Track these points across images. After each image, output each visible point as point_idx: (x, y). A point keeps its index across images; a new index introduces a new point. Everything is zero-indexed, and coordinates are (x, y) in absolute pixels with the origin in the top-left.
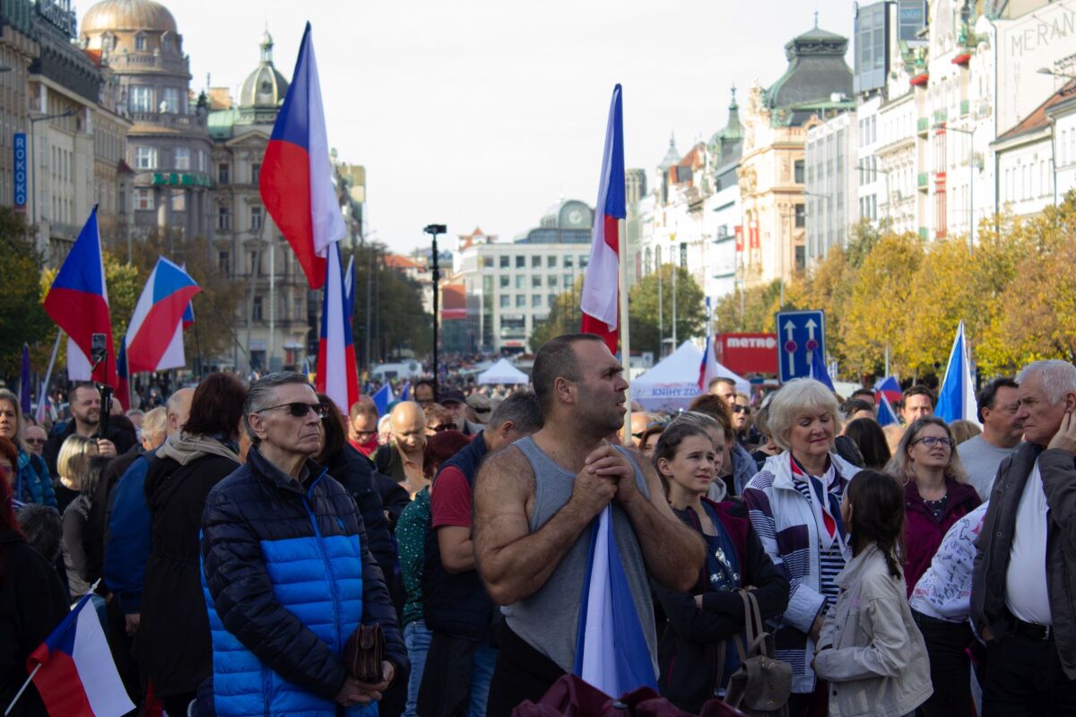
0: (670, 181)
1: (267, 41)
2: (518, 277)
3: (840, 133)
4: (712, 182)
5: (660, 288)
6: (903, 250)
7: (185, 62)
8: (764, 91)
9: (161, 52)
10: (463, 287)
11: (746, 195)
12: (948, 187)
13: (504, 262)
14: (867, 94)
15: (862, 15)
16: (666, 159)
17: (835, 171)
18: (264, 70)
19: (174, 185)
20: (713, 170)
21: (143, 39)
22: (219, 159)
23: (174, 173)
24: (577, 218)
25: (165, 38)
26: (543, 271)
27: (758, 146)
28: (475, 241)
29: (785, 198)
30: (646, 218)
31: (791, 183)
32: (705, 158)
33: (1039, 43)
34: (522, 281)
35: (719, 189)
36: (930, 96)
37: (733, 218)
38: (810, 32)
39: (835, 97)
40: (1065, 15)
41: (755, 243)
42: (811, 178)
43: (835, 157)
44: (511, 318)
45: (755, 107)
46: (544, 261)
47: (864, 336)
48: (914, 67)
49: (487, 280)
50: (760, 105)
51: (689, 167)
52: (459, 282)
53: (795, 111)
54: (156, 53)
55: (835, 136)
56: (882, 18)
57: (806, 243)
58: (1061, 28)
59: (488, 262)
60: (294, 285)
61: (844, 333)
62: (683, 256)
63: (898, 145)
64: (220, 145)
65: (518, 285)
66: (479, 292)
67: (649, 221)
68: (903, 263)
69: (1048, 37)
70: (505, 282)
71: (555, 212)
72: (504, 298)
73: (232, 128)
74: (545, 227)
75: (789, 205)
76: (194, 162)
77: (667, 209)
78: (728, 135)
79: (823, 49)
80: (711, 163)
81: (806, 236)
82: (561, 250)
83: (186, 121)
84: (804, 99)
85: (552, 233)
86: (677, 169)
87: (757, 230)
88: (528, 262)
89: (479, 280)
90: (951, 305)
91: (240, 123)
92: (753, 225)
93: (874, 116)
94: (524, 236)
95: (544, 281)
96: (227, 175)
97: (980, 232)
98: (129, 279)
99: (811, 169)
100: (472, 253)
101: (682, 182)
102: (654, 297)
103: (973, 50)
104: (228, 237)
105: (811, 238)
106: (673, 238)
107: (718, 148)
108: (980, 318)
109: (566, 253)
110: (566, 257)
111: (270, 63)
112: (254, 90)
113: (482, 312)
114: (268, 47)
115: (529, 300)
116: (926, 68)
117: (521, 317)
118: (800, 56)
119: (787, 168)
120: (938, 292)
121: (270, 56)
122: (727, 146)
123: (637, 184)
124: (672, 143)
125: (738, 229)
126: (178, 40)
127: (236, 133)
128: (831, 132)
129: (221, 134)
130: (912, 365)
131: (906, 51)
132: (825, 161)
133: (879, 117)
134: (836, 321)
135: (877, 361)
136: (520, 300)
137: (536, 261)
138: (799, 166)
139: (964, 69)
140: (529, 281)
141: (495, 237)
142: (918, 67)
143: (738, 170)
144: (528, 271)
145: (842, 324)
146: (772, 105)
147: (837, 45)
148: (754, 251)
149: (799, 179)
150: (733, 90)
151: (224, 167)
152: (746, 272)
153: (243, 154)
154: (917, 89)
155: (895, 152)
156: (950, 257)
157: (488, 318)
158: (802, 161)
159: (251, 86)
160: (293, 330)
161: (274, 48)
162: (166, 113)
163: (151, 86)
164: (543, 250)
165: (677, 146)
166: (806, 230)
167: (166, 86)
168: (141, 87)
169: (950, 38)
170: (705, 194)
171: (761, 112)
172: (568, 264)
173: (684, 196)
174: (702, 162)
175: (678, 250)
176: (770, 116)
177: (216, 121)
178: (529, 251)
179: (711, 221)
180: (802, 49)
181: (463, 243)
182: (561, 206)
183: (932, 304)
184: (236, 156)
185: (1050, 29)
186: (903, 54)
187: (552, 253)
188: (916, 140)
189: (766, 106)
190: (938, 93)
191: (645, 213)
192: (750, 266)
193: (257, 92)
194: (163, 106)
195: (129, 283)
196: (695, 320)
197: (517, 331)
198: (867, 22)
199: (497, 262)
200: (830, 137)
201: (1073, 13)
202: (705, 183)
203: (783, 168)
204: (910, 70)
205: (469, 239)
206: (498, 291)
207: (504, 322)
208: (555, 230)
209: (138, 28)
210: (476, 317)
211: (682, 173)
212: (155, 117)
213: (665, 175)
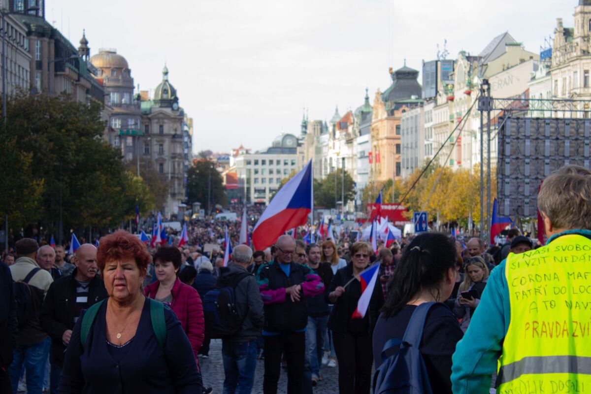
0: (337, 128)
1: (166, 71)
2: (263, 170)
3: (416, 116)
4: (357, 131)
5: (336, 179)
6: (445, 174)
7: (131, 81)
8: (382, 94)
9: (123, 77)
10: (236, 174)
11: (374, 139)
12: (462, 144)
13: (256, 163)
14: (428, 99)
15: (426, 65)
16: (334, 118)
17: (414, 132)
18: (165, 84)
19: (128, 135)
20: (358, 126)
21: (114, 71)
22: (145, 123)
23: (128, 130)
24: (290, 142)
25: (124, 71)
26: (274, 167)
27: (379, 118)
28: (240, 152)
29: (391, 141)
30: (325, 144)
31: (394, 135)
32: (354, 120)
33: (498, 88)
34: (264, 172)
35: (361, 135)
36: (455, 105)
37: (368, 148)
38: (402, 68)
39: (413, 97)
40: (509, 77)
41: (378, 160)
42: (403, 134)
43: (414, 126)
44: (259, 189)
45: (378, 101)
46: (275, 162)
47: (430, 207)
48: (448, 92)
49: (248, 171)
50: (381, 100)
51: (346, 123)
52: (234, 172)
53: (396, 103)
54: (120, 78)
55: (414, 117)
56: (434, 67)
57: (401, 161)
58: (507, 82)
59: (249, 163)
60: (178, 178)
61: (421, 205)
62: (343, 164)
63: (441, 125)
64: (145, 116)
65: (262, 173)
66: (244, 176)
67: (326, 146)
68: (445, 179)
69: (502, 85)
70: (256, 172)
71: (280, 139)
72: (256, 180)
73: (150, 109)
74: (275, 146)
75: (393, 144)
76: (136, 124)
77: (335, 141)
78: (365, 110)
79: (408, 76)
80: (357, 123)
81: (401, 158)
82: (283, 157)
83: (133, 107)
84: (400, 97)
85: (279, 150)
86: (340, 124)
87: (379, 155)
88: (267, 162)
89: (244, 171)
90: (463, 196)
91: (154, 107)
92: (377, 152)
93: (431, 111)
94: (265, 150)
95: (275, 171)
96: (148, 130)
97: (474, 169)
98: (140, 182)
99: (403, 130)
100: (241, 158)
101: (343, 129)
102: (333, 183)
103: (472, 89)
104: (149, 157)
105: (403, 160)
106: (338, 154)
107: (360, 116)
108: (474, 203)
109: (286, 159)
110: (285, 160)
111: (167, 81)
112: (160, 92)
113: (246, 186)
115: (267, 180)
116: (453, 93)
117: (263, 188)
118: (398, 78)
119: (392, 128)
120: (458, 192)
121: (167, 77)
122: (365, 115)
123: (319, 127)
124: (337, 110)
125: (370, 154)
126: (129, 71)
127: (152, 112)
128: (412, 115)
129: (145, 112)
130: (448, 218)
131: (445, 85)
132: (410, 127)
133: (433, 111)
134: (417, 199)
135: (434, 216)
136: (263, 181)
137: (271, 162)
138: (398, 128)
139: (469, 96)
140: (268, 171)
141: (250, 150)
142: (450, 93)
143: (371, 128)
144: (267, 167)
145: (420, 201)
146: (386, 100)
147: (414, 74)
148: (377, 164)
149: (398, 133)
150: (367, 90)
151: (147, 126)
152: (374, 174)
153: (156, 121)
154: (449, 102)
155: (440, 127)
156: (463, 178)
157: (249, 189)
158: (399, 125)
159: (159, 91)
160: (177, 197)
161: (169, 74)
162: (124, 104)
163: (118, 92)
164: (274, 157)
165: (339, 112)
166: (400, 155)
167: (124, 92)
168: (114, 92)
169: (463, 83)
170: (354, 136)
171: (381, 103)
172: (286, 164)
173: (344, 136)
174: (352, 121)
175: (341, 161)
176: (385, 105)
177: (144, 106)
178: (268, 157)
179: (357, 149)
180: (399, 76)
181: (235, 153)
182: (283, 137)
183: (456, 196)
184: (152, 121)
185: (503, 83)
186: (444, 87)
187: (278, 159)
188: (449, 123)
189: (383, 101)
190: (458, 104)
191: (324, 142)
192: (376, 170)
193: (162, 93)
194: (123, 101)
195: (140, 184)
196: (351, 193)
197: (262, 195)
198: (428, 69)
199: (253, 163)
200: (412, 118)
201: (512, 76)
202: (354, 132)
203: (391, 128)
204: (446, 93)
205: (237, 151)
206: (253, 176)
207: (256, 191)
208: (280, 148)
209: (112, 67)
210: (243, 188)
211: (342, 125)
212: (120, 105)
213: (334, 126)
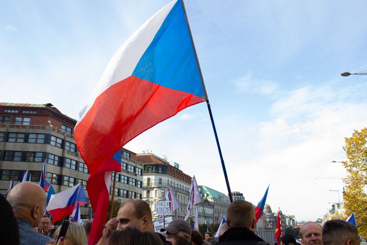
23: (271, 221)
71: (317, 220)
76: (273, 220)
83: (272, 216)
114: (279, 208)
126: (270, 208)
151: (275, 219)
159: (278, 212)
167: (270, 213)
168: (267, 213)
177: (275, 215)
209: (267, 207)
212: (269, 216)
